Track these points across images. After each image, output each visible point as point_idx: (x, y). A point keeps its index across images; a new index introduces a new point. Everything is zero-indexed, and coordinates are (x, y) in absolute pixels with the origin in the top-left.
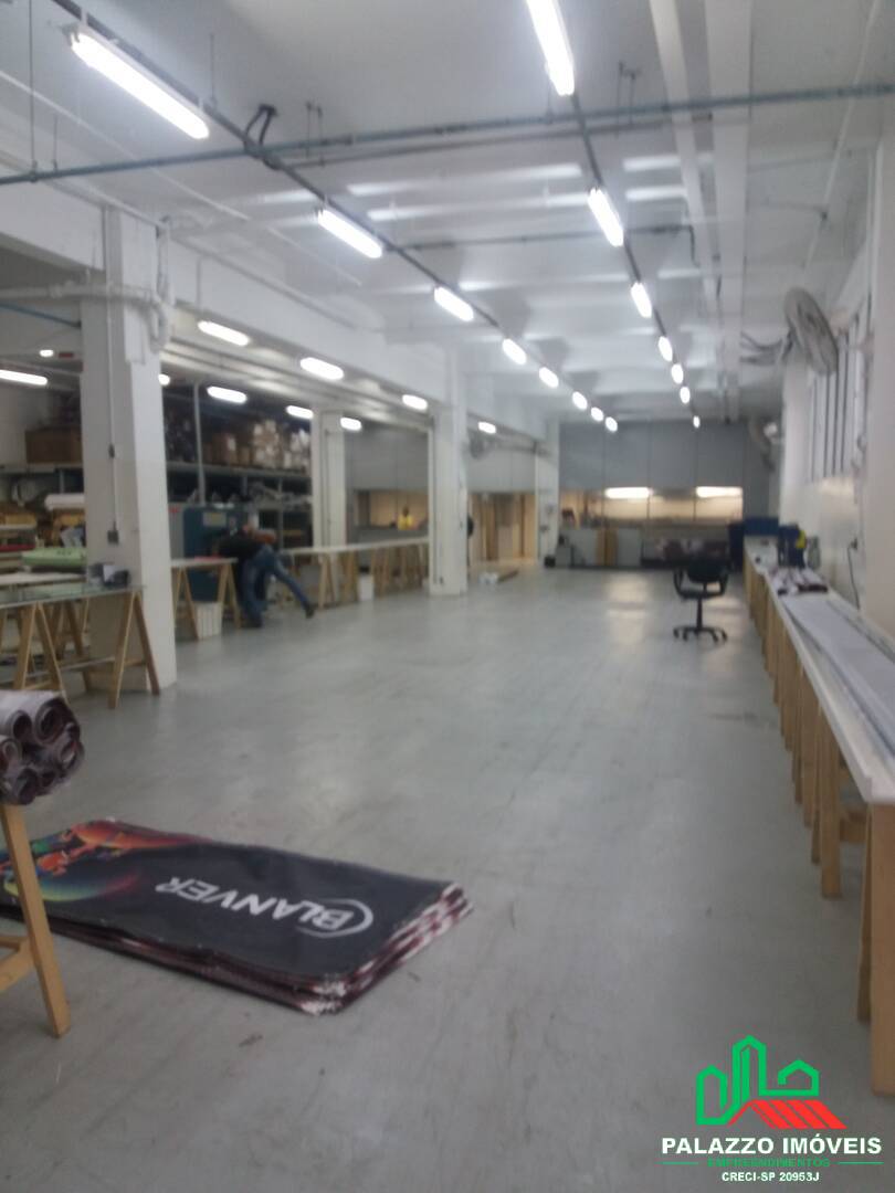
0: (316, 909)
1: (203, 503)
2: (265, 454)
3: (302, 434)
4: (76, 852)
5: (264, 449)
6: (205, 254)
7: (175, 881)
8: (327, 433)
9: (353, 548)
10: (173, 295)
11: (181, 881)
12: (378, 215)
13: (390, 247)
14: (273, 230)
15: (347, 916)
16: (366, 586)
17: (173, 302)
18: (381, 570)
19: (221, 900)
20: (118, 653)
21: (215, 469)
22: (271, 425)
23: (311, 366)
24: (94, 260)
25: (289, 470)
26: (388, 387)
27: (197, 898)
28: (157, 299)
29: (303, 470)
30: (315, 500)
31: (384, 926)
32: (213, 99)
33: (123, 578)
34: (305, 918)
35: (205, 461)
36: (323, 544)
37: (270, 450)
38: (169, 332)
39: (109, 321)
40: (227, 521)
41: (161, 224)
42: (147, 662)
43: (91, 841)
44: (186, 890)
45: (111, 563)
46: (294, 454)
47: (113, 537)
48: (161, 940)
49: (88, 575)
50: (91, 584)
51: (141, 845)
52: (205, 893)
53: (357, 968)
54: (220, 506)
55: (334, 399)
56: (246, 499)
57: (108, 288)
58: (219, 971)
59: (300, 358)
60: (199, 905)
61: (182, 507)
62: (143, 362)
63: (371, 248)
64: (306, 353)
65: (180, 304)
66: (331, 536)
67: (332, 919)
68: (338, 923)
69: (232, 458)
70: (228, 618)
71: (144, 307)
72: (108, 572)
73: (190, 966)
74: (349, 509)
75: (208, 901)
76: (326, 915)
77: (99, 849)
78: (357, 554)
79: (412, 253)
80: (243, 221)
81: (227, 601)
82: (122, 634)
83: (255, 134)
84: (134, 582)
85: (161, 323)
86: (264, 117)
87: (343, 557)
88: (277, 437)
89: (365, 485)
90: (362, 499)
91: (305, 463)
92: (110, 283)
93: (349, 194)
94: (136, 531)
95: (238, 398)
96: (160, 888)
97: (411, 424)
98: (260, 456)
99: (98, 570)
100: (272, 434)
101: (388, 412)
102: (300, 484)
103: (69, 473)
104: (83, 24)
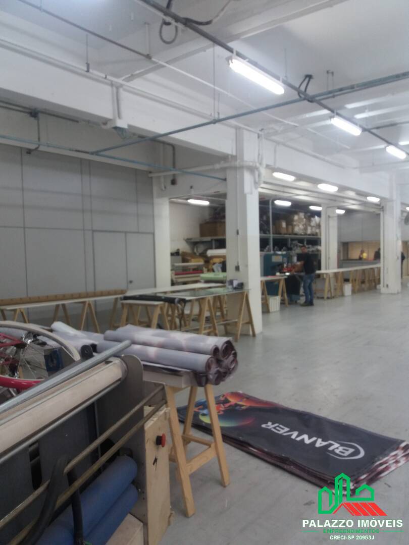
0: (336, 445)
1: (272, 252)
2: (299, 228)
3: (316, 217)
4: (227, 405)
5: (298, 226)
6: (278, 143)
7: (270, 423)
8: (329, 217)
9: (341, 270)
10: (265, 162)
11: (273, 424)
12: (359, 116)
13: (364, 130)
14: (309, 129)
15: (351, 450)
16: (348, 288)
17: (265, 166)
18: (355, 280)
19: (291, 435)
20: (239, 318)
21: (277, 236)
22: (302, 215)
23: (323, 187)
24: (232, 152)
25: (309, 235)
26: (359, 193)
27: (280, 433)
28: (258, 165)
29: (316, 234)
30: (322, 248)
31: (371, 458)
32: (286, 77)
33: (241, 286)
34: (331, 448)
35: (273, 234)
36: (326, 269)
37: (301, 226)
38: (263, 179)
39: (238, 176)
40: (283, 259)
41: (260, 133)
42: (250, 322)
43: (233, 401)
44: (275, 428)
45: (236, 280)
46: (312, 227)
47: (237, 268)
48: (266, 450)
49: (227, 284)
50: (228, 288)
51: (253, 405)
52: (283, 431)
53: (359, 477)
54: (280, 253)
55: (333, 200)
56: (290, 249)
57: (238, 163)
58: (292, 468)
59: (318, 184)
60: (281, 435)
61: (264, 253)
62: (251, 193)
63: (356, 131)
64: (320, 181)
65: (268, 166)
66: (329, 265)
67: (344, 451)
68: (347, 453)
69: (284, 231)
70: (282, 303)
71: (252, 169)
72: (235, 283)
73: (278, 463)
74: (339, 252)
75: (285, 434)
76: (341, 449)
77: (236, 405)
78: (343, 273)
79: (374, 131)
80: (296, 126)
81: (282, 295)
82: (241, 310)
83: (303, 88)
84: (245, 288)
85: (259, 175)
86: (307, 79)
87: (336, 274)
88: (305, 220)
89: (346, 240)
90: (345, 246)
91: (318, 231)
92: (238, 161)
93: (345, 108)
94: (247, 266)
95: (288, 204)
96: (264, 426)
97: (372, 210)
98: (296, 229)
99: (231, 282)
100: (302, 219)
101: (359, 205)
102: (315, 241)
103: (217, 241)
104: (234, 55)
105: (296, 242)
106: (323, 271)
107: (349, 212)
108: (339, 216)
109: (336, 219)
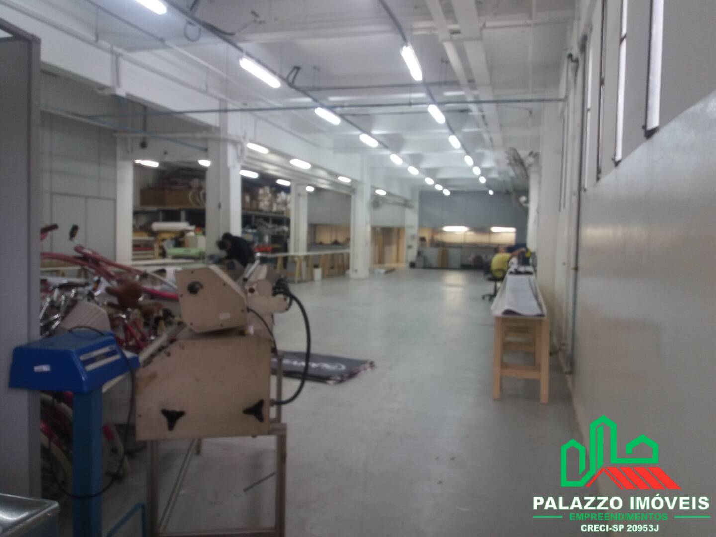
2: (264, 204)
3: (284, 193)
5: (263, 201)
8: (299, 195)
9: (311, 253)
13: (343, 120)
16: (318, 273)
18: (325, 265)
22: (267, 189)
23: (295, 162)
26: (331, 173)
28: (242, 140)
29: (284, 213)
30: (292, 229)
36: (294, 251)
37: (266, 202)
46: (278, 204)
49: (207, 259)
55: (302, 178)
57: (222, 135)
59: (291, 159)
62: (234, 167)
64: (294, 157)
66: (300, 247)
69: (247, 206)
71: (235, 143)
83: (291, 79)
86: (296, 70)
87: (307, 258)
88: (270, 195)
90: (313, 228)
92: (222, 133)
95: (255, 175)
97: (343, 192)
98: (261, 205)
99: (212, 257)
100: (267, 195)
101: (330, 185)
102: (282, 220)
103: (165, 212)
104: (244, 54)
105: (260, 220)
106: (292, 253)
107: (318, 190)
108: (310, 194)
109: (306, 198)
